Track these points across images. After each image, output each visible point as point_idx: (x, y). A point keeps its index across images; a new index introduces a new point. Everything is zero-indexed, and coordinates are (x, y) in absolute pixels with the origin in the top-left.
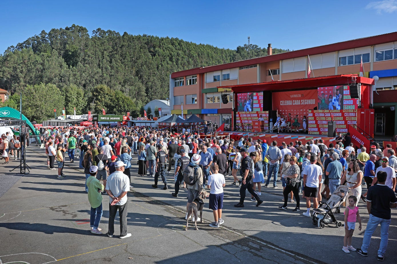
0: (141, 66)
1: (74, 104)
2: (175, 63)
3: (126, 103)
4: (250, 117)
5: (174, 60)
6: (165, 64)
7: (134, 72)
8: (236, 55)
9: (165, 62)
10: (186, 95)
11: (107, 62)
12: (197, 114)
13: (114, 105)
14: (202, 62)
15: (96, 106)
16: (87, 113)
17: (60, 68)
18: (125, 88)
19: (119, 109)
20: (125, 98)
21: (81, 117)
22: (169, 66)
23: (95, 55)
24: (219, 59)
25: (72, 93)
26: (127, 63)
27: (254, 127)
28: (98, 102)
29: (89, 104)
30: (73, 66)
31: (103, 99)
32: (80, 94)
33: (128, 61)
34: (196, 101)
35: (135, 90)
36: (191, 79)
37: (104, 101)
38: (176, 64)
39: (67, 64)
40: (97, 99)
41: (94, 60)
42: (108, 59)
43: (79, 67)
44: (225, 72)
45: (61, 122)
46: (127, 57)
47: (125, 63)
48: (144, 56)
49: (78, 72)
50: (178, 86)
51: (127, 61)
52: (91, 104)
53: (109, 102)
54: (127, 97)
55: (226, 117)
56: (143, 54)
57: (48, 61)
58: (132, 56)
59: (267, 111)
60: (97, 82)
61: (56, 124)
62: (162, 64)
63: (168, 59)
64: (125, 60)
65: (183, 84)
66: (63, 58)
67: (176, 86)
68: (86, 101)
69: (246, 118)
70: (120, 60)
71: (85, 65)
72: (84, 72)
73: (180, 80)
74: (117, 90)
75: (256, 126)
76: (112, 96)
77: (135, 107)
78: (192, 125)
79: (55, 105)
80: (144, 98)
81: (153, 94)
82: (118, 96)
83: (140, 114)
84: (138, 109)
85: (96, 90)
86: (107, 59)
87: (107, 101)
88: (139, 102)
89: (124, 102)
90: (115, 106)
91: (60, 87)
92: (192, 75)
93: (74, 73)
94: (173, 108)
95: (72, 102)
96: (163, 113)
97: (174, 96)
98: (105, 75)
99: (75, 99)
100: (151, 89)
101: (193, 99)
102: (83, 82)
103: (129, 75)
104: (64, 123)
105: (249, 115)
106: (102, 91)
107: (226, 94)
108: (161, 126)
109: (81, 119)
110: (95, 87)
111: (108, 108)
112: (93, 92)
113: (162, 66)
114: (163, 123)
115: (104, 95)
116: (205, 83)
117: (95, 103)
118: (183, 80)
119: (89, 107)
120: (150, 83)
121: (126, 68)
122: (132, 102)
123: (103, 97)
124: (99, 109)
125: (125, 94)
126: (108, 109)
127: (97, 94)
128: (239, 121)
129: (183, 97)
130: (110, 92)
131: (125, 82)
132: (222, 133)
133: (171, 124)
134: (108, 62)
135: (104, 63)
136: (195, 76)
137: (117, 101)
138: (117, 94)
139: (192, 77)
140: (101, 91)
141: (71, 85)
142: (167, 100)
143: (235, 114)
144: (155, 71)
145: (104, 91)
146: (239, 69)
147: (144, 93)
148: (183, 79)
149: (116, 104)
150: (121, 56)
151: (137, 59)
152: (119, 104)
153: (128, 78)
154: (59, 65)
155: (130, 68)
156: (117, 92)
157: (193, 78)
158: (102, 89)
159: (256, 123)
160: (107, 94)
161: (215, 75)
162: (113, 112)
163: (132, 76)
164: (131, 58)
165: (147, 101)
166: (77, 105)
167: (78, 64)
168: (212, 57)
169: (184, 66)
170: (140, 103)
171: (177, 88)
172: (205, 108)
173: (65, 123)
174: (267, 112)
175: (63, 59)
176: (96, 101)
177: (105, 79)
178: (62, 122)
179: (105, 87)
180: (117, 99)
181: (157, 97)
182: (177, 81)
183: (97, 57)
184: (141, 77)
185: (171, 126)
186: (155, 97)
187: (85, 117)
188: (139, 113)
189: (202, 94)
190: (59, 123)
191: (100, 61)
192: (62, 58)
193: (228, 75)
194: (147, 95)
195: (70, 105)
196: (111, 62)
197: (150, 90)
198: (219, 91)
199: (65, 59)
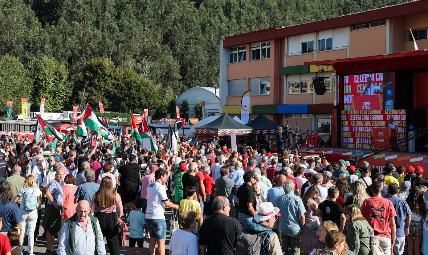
0: (174, 26)
1: (49, 93)
2: (234, 20)
3: (143, 92)
4: (369, 120)
5: (232, 14)
6: (216, 21)
7: (160, 36)
8: (350, 5)
9: (217, 18)
10: (249, 79)
11: (112, 17)
12: (270, 114)
13: (121, 96)
14: (285, 18)
15: (89, 96)
16: (72, 110)
17: (27, 28)
18: (142, 64)
19: (130, 103)
20: (141, 84)
21: (59, 116)
22: (223, 26)
23: (91, 5)
24: (317, 13)
25: (46, 72)
26: (148, 20)
27: (376, 141)
28: (93, 89)
29: (75, 94)
30: (51, 24)
31: (102, 84)
32: (60, 75)
33: (149, 16)
34: (268, 89)
35: (161, 69)
36: (260, 48)
37: (104, 88)
38: (237, 22)
39: (39, 21)
40: (91, 84)
41: (88, 14)
42: (114, 12)
43: (62, 25)
44: (324, 36)
45: (20, 125)
46: (148, 9)
47: (144, 19)
48: (178, 7)
49: (60, 34)
50: (236, 61)
51: (147, 15)
52: (80, 93)
53: (113, 90)
54: (146, 80)
55: (324, 120)
56: (175, 4)
57: (5, 14)
58: (157, 7)
59: (403, 109)
60: (94, 54)
61: (12, 127)
62: (212, 22)
63: (221, 12)
64: (144, 15)
65: (245, 59)
66: (32, 9)
67: (231, 61)
68: (71, 87)
69: (360, 123)
70: (135, 15)
71: (73, 22)
72: (70, 36)
73: (239, 50)
74: (127, 69)
75: (380, 137)
76: (118, 80)
77: (159, 99)
78: (257, 135)
79: (14, 93)
80: (176, 83)
81: (193, 75)
82: (128, 80)
83: (168, 112)
84: (166, 103)
85: (90, 68)
86: (112, 13)
87: (109, 88)
88: (167, 91)
89: (139, 90)
90: (124, 98)
91: (25, 61)
92: (261, 41)
93: (53, 36)
94: (225, 103)
95: (46, 89)
96: (207, 111)
97: (228, 81)
98: (108, 40)
99: (52, 84)
100: (191, 66)
101: (263, 86)
102: (69, 53)
103: (151, 42)
104: (26, 127)
105: (366, 118)
106: (100, 69)
107: (321, 76)
108: (200, 134)
109: (59, 120)
110: (88, 63)
111: (109, 101)
112: (84, 71)
113: (211, 24)
114: (204, 129)
115: (105, 76)
116: (285, 56)
117: (87, 90)
118: (245, 50)
119: (76, 99)
120: (189, 57)
121: (146, 29)
122: (154, 91)
123: (102, 80)
124: (96, 103)
125: (142, 76)
126: (111, 103)
127: (92, 75)
128: (347, 129)
129: (245, 82)
130: (114, 72)
131: (143, 54)
132: (313, 151)
133: (218, 132)
134: (114, 18)
135: (106, 19)
136: (266, 42)
137: (127, 88)
138: (126, 74)
139: (262, 45)
140: (99, 71)
141: (45, 58)
142: (216, 88)
143: (339, 115)
144: (198, 34)
145: (104, 71)
146: (351, 30)
147: (176, 75)
148: (245, 48)
149: (124, 93)
150: (137, 7)
151: (165, 12)
152: (131, 94)
153: (148, 46)
154: (25, 22)
155: (152, 29)
156: (127, 72)
157: (263, 47)
158: (101, 66)
159: (380, 133)
160: (110, 76)
161: (304, 41)
162: (120, 108)
163: (157, 44)
164: (154, 10)
165: (182, 89)
166: (54, 94)
167: (59, 21)
168: (305, 9)
169: (251, 26)
170: (169, 93)
171: (234, 65)
172: (284, 103)
173: (28, 126)
174: (404, 111)
175: (34, 11)
176: (89, 88)
177: (107, 48)
178: (22, 125)
179: (107, 62)
180: (128, 84)
181: (201, 82)
182: (234, 52)
183: (94, 8)
184: (172, 46)
185: (218, 134)
186: (198, 81)
187: (67, 116)
188: (166, 111)
189: (280, 76)
190: (16, 126)
191: (98, 16)
192: (30, 10)
193: (330, 41)
194: (183, 79)
195: (42, 95)
196: (118, 17)
197: (188, 68)
198: (311, 71)
199: (36, 11)
